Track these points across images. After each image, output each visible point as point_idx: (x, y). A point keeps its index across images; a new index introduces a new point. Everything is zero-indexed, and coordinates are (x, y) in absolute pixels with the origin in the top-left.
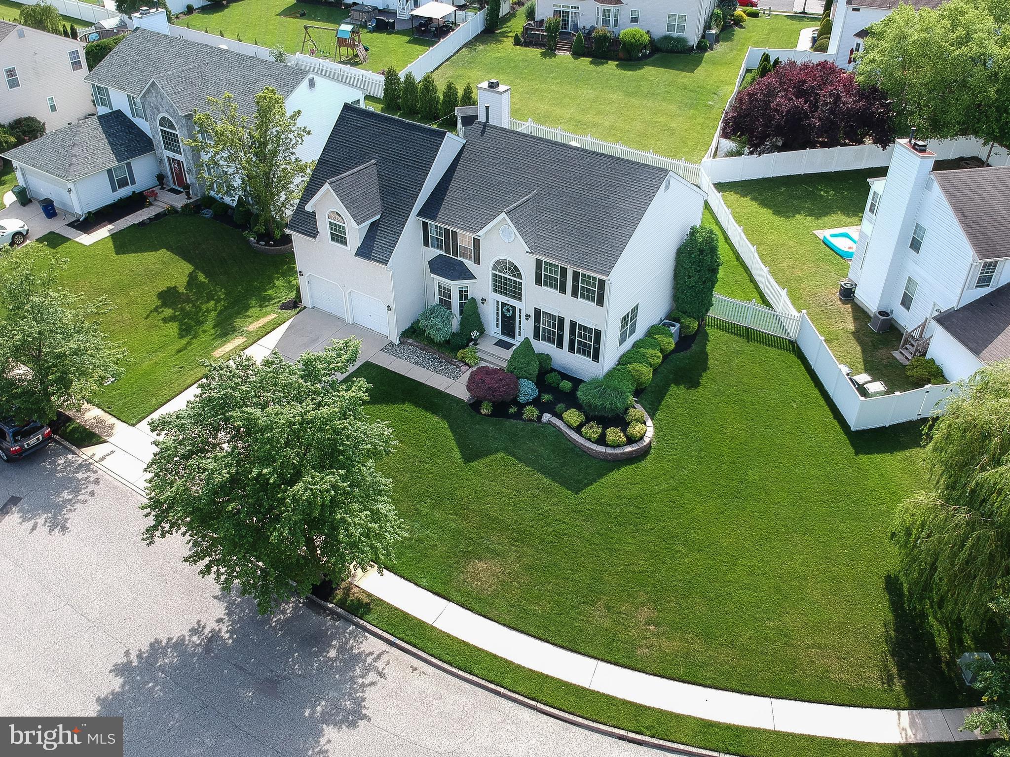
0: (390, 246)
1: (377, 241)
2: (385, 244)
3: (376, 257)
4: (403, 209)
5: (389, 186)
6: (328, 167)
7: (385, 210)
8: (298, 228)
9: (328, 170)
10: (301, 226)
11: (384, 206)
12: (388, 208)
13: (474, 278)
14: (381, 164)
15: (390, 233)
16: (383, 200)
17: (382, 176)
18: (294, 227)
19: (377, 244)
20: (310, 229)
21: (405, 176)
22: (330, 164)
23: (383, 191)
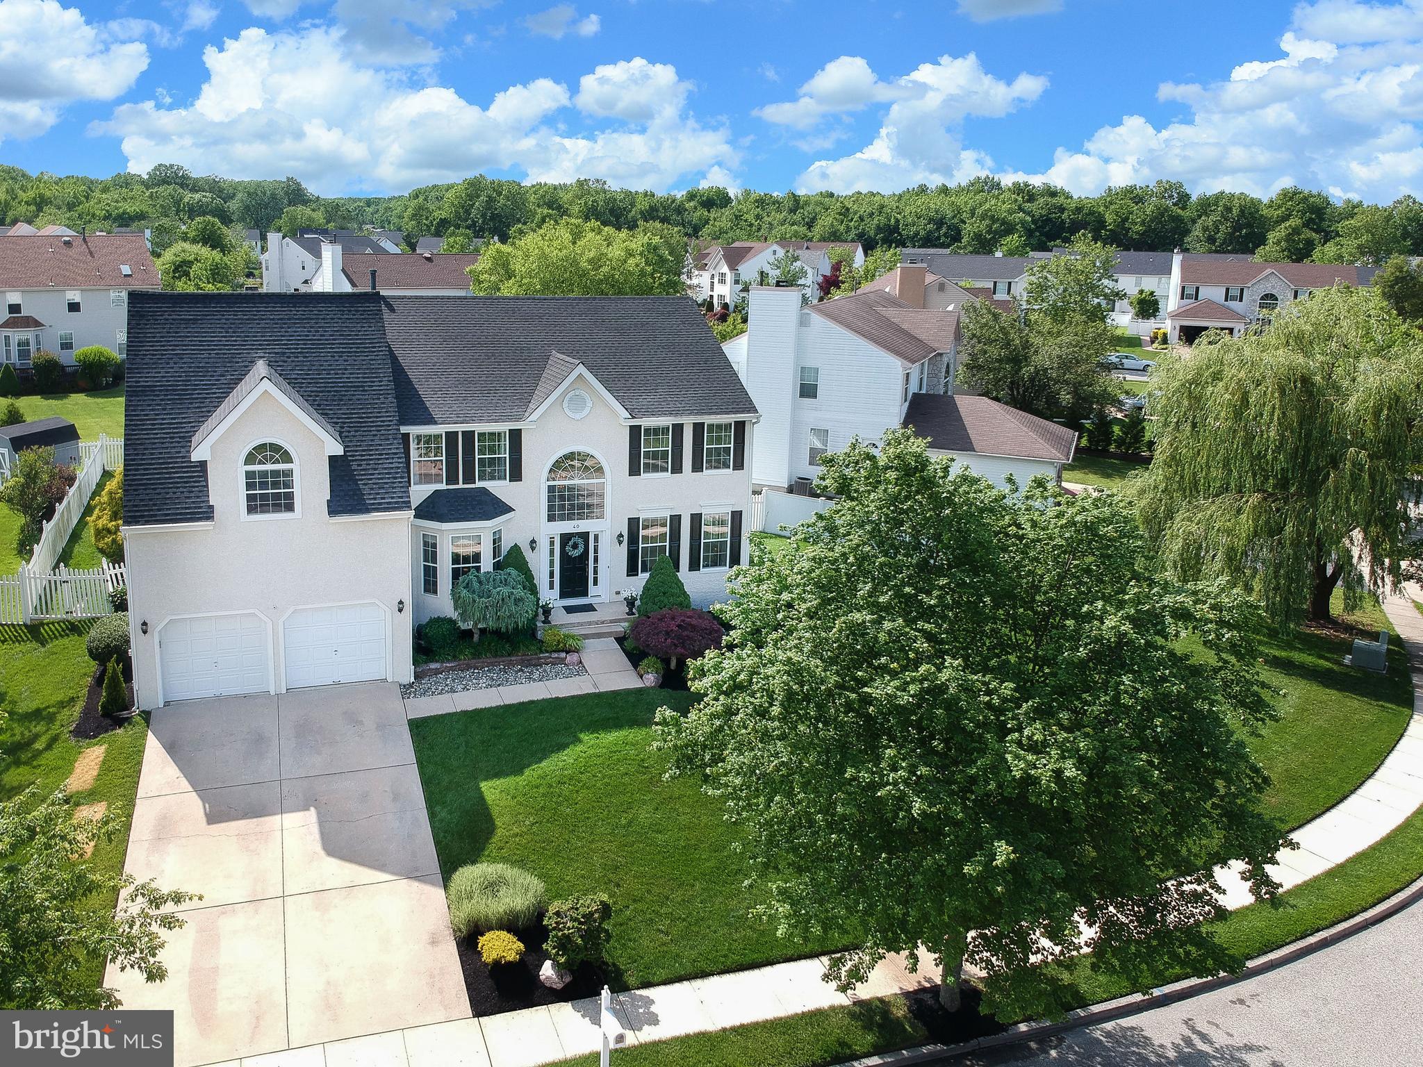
0: (395, 478)
1: (362, 480)
2: (382, 479)
3: (380, 504)
4: (377, 417)
5: (322, 392)
6: (158, 395)
7: (343, 427)
8: (155, 516)
9: (162, 400)
10: (159, 510)
11: (337, 423)
12: (345, 423)
13: (510, 509)
14: (280, 363)
15: (378, 459)
16: (326, 414)
17: (296, 379)
18: (143, 516)
19: (363, 484)
20: (186, 508)
21: (346, 369)
22: (160, 391)
23: (315, 400)
